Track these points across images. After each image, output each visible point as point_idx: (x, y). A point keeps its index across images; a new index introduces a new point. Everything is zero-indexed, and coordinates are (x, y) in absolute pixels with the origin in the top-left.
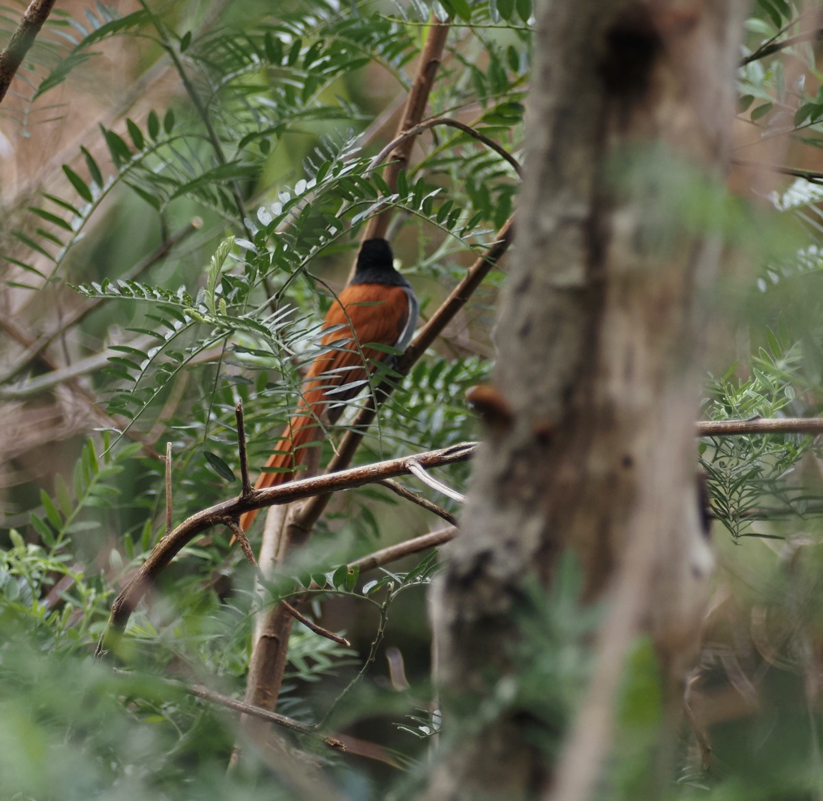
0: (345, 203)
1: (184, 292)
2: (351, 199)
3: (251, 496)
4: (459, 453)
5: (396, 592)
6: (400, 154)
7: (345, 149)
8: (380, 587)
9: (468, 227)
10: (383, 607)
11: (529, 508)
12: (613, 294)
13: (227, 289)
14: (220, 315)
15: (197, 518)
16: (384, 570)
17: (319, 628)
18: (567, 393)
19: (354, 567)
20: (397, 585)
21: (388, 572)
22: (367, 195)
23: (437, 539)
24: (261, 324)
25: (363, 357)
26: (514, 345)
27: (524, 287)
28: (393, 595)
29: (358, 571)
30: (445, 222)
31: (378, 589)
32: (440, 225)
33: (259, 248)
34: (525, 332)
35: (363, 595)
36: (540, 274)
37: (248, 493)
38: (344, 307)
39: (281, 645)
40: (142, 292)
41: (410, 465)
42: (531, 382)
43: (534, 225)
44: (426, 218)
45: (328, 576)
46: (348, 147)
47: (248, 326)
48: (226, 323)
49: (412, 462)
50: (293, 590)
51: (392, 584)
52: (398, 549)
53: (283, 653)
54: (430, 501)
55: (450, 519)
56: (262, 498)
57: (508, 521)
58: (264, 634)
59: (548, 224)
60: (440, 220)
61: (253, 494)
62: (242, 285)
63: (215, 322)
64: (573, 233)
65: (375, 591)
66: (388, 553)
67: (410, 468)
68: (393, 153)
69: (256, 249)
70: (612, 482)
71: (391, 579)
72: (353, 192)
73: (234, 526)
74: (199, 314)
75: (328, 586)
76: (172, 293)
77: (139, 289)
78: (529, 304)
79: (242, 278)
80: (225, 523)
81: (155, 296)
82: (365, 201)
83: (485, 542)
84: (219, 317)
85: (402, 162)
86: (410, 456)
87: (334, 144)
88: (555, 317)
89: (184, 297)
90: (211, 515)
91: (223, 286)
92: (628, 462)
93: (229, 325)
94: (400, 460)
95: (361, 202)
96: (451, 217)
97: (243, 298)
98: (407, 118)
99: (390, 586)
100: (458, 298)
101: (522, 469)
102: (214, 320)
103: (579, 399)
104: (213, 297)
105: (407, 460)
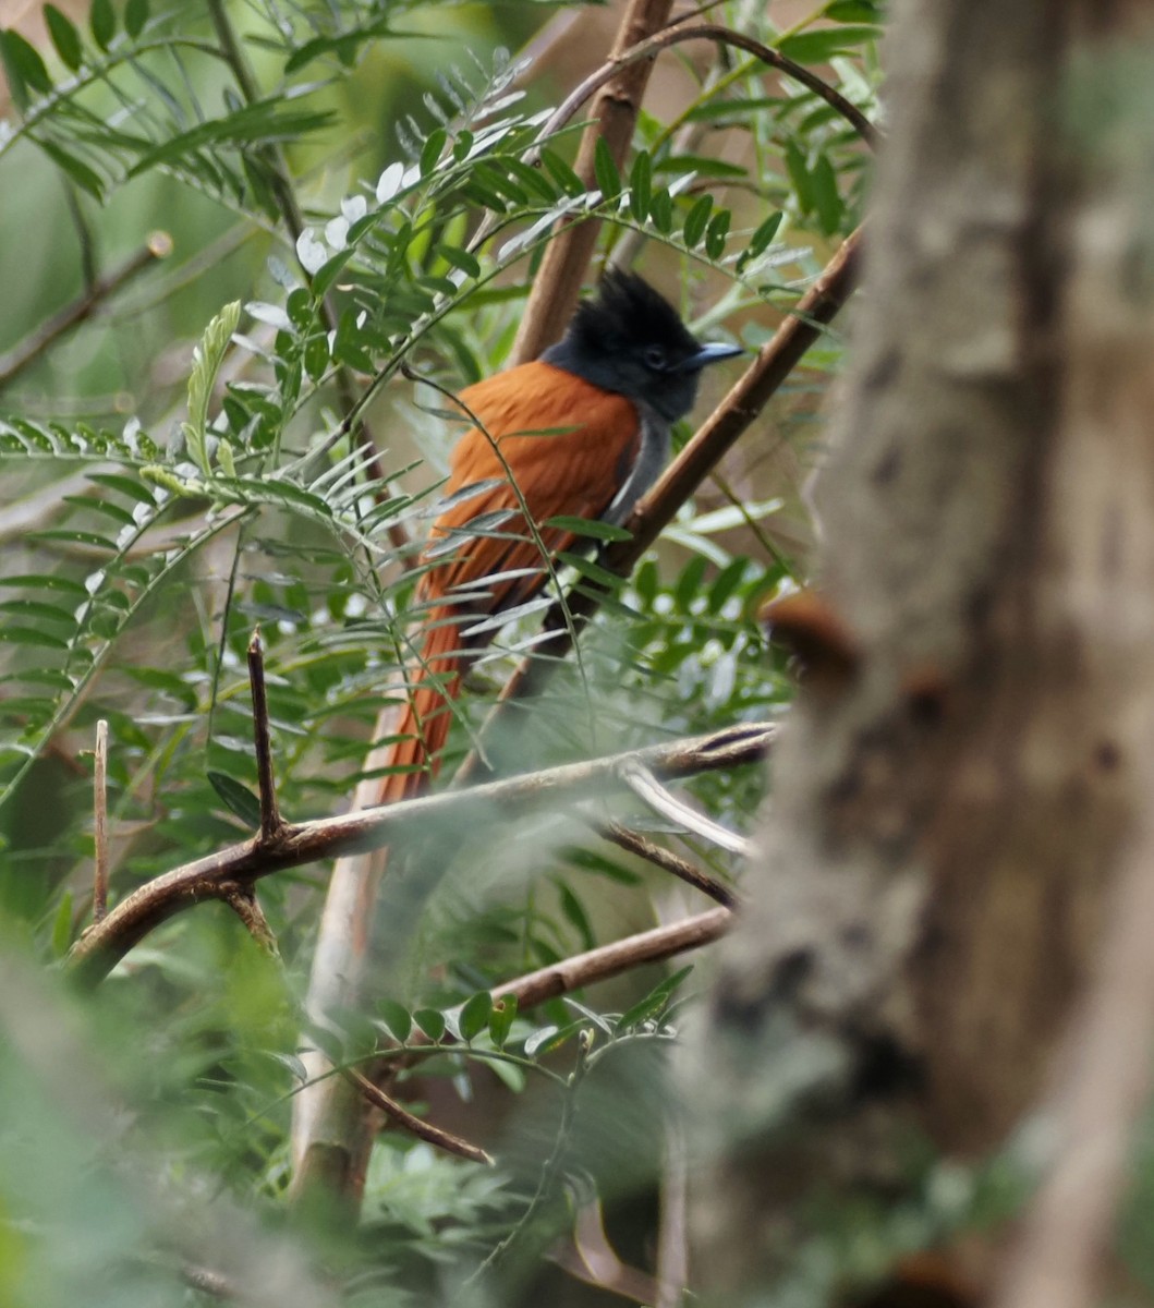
0: (490, 216)
1: (138, 433)
2: (499, 207)
3: (281, 839)
4: (735, 747)
5: (599, 1051)
6: (619, 92)
7: (489, 95)
8: (562, 1040)
9: (750, 251)
10: (568, 1084)
11: (894, 855)
12: (1078, 391)
13: (238, 419)
14: (220, 475)
15: (163, 886)
16: (575, 1004)
17: (428, 1127)
18: (978, 606)
19: (508, 997)
20: (601, 1036)
21: (583, 1010)
22: (534, 197)
23: (698, 933)
24: (310, 490)
25: (542, 547)
26: (861, 501)
27: (883, 377)
28: (591, 1057)
29: (515, 1005)
30: (702, 245)
31: (558, 1044)
32: (692, 252)
33: (299, 325)
34: (886, 472)
35: (525, 1056)
36: (918, 348)
37: (274, 831)
38: (495, 442)
39: (353, 1165)
40: (46, 441)
41: (628, 772)
42: (896, 581)
43: (905, 239)
44: (662, 237)
45: (450, 1017)
46: (495, 92)
47: (280, 494)
48: (235, 491)
49: (632, 765)
50: (372, 1045)
51: (589, 1035)
52: (610, 955)
53: (357, 1181)
54: (671, 851)
55: (718, 894)
56: (305, 842)
57: (847, 886)
58: (314, 1140)
59: (935, 236)
60: (691, 240)
61: (284, 834)
62: (267, 408)
63: (212, 492)
64: (992, 260)
65: (551, 1047)
66: (590, 963)
67: (627, 778)
68: (605, 90)
69: (294, 327)
70: (1074, 801)
71: (590, 1024)
72: (503, 192)
73: (244, 903)
74: (175, 478)
75: (450, 1039)
76: (111, 438)
77: (38, 434)
78: (897, 413)
79: (267, 393)
80: (224, 896)
81: (77, 447)
82: (529, 209)
83: (795, 931)
84: (220, 480)
85: (621, 112)
86: (628, 754)
87: (466, 85)
88: (952, 442)
89: (139, 443)
90: (193, 880)
91: (229, 415)
92: (1108, 757)
93: (241, 495)
94: (604, 762)
95: (520, 213)
96: (712, 232)
97: (272, 436)
98: (635, 15)
99: (584, 1039)
100: (736, 409)
101: (877, 772)
102: (207, 487)
103: (1005, 620)
104: (202, 439)
105: (621, 761)
